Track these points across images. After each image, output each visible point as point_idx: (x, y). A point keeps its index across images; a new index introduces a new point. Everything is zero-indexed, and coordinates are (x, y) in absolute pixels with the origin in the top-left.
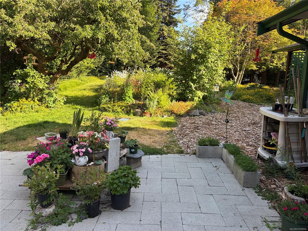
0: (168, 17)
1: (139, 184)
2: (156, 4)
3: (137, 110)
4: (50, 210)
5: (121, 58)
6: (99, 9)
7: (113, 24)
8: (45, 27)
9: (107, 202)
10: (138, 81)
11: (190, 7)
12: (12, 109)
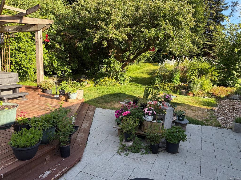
0: (215, 13)
1: (185, 140)
2: (205, 4)
3: (182, 90)
4: (130, 143)
5: (173, 51)
6: (161, 17)
7: (170, 27)
8: (125, 31)
9: (163, 147)
10: (184, 68)
11: (238, 3)
12: (100, 83)
